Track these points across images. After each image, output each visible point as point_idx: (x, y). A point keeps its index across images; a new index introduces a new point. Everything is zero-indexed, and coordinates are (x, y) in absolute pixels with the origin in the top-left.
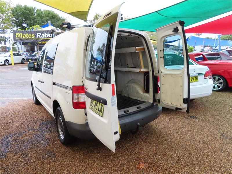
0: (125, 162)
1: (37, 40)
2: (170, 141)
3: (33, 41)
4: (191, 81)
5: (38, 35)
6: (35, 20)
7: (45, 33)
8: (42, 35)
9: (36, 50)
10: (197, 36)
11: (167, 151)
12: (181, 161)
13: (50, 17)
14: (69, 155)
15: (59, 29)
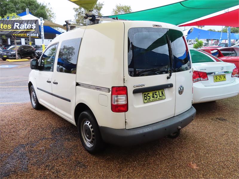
0: (167, 170)
1: (14, 32)
2: (207, 146)
3: (9, 33)
4: (219, 79)
5: (16, 25)
6: (8, 6)
7: (25, 23)
8: (21, 25)
9: (9, 43)
10: (200, 28)
11: (208, 156)
12: (227, 165)
13: (26, 4)
14: (102, 164)
15: (42, 18)
